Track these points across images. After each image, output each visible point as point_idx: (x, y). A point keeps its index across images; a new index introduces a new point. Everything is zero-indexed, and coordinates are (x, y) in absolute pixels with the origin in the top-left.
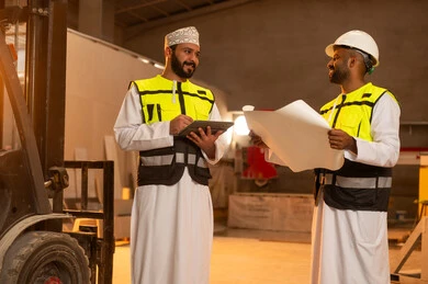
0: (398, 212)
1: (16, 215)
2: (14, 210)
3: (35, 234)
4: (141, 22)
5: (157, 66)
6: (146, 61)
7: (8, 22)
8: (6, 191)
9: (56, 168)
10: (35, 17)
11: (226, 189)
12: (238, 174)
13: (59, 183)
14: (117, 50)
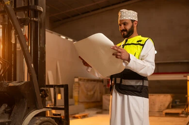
0: (177, 100)
1: (29, 110)
2: (28, 108)
3: (37, 118)
4: (60, 20)
5: (69, 39)
6: (64, 38)
7: (24, 25)
8: (25, 99)
9: (43, 88)
10: (32, 22)
11: (100, 93)
12: (105, 86)
13: (45, 94)
14: (52, 33)
